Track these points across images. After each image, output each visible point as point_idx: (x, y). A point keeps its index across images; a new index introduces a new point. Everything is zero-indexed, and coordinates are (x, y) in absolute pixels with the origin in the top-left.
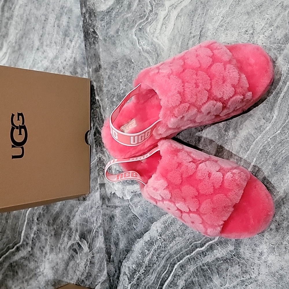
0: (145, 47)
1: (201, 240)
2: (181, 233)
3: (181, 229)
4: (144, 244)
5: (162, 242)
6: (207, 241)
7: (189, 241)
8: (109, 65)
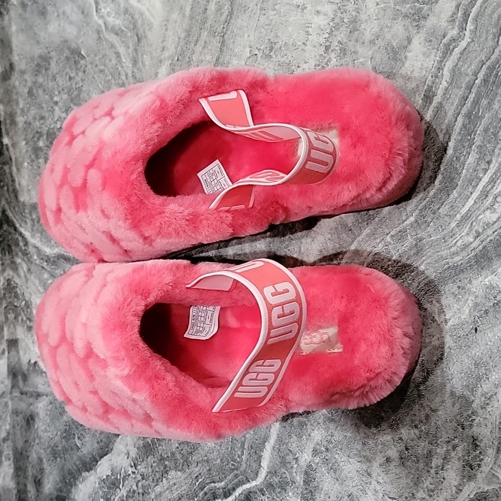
0: (110, 20)
1: (226, 481)
2: (182, 461)
3: (182, 453)
4: (97, 484)
5: (139, 481)
6: (240, 481)
7: (198, 481)
8: (32, 64)
